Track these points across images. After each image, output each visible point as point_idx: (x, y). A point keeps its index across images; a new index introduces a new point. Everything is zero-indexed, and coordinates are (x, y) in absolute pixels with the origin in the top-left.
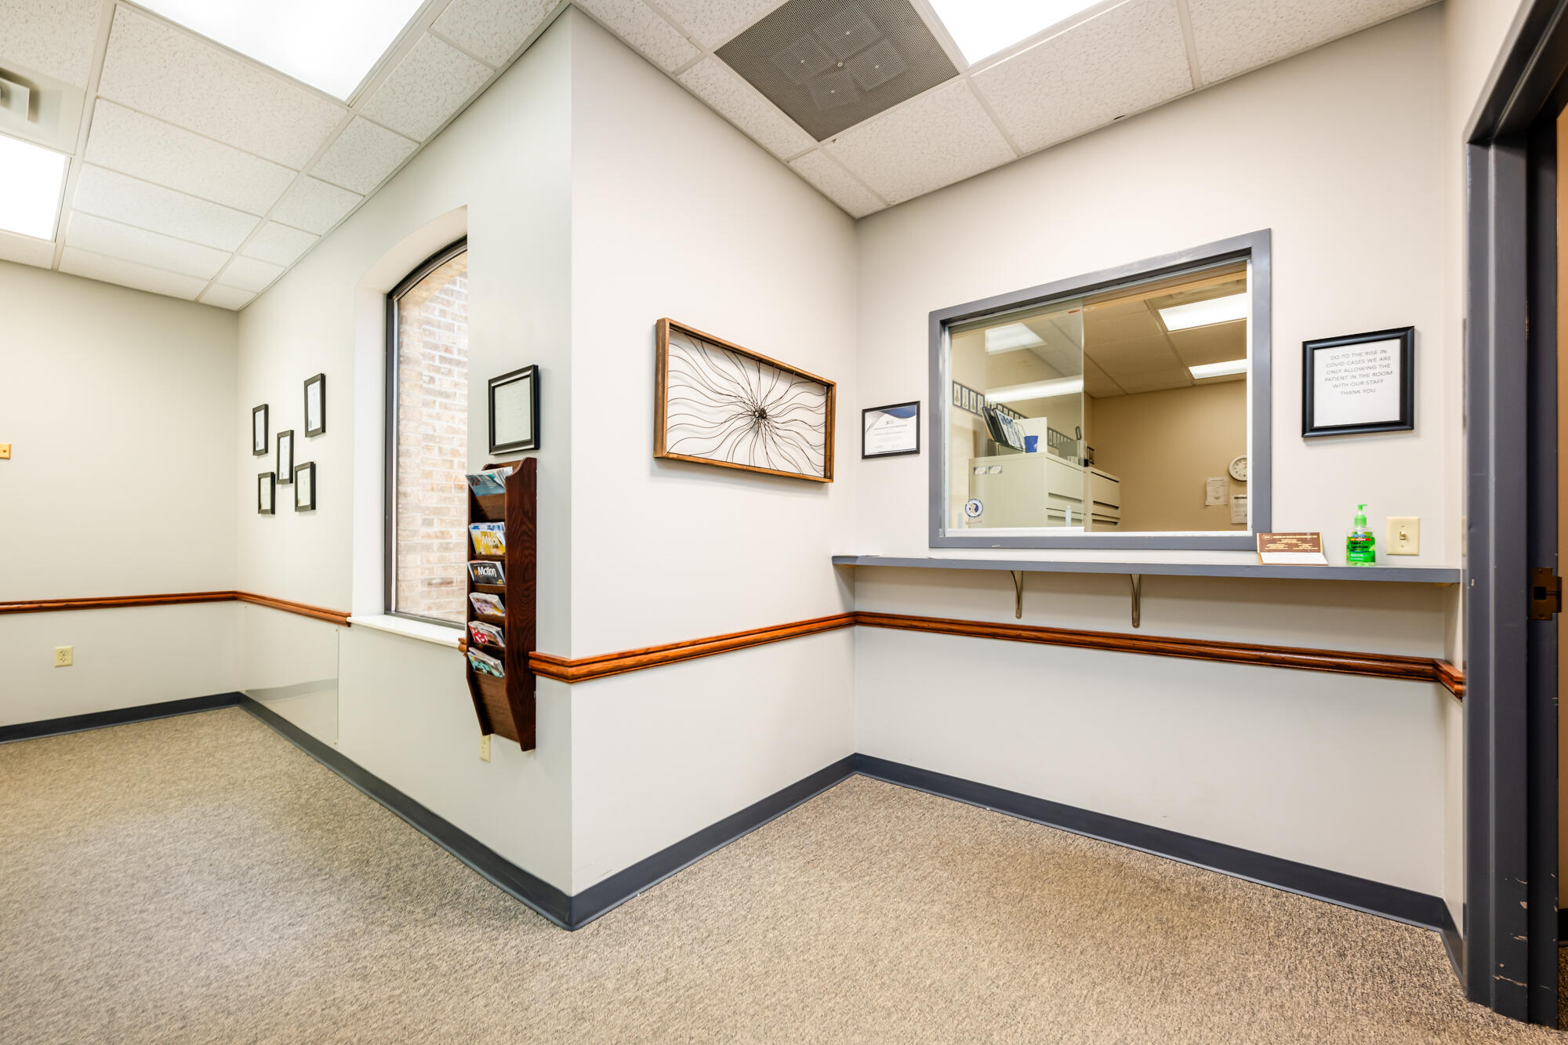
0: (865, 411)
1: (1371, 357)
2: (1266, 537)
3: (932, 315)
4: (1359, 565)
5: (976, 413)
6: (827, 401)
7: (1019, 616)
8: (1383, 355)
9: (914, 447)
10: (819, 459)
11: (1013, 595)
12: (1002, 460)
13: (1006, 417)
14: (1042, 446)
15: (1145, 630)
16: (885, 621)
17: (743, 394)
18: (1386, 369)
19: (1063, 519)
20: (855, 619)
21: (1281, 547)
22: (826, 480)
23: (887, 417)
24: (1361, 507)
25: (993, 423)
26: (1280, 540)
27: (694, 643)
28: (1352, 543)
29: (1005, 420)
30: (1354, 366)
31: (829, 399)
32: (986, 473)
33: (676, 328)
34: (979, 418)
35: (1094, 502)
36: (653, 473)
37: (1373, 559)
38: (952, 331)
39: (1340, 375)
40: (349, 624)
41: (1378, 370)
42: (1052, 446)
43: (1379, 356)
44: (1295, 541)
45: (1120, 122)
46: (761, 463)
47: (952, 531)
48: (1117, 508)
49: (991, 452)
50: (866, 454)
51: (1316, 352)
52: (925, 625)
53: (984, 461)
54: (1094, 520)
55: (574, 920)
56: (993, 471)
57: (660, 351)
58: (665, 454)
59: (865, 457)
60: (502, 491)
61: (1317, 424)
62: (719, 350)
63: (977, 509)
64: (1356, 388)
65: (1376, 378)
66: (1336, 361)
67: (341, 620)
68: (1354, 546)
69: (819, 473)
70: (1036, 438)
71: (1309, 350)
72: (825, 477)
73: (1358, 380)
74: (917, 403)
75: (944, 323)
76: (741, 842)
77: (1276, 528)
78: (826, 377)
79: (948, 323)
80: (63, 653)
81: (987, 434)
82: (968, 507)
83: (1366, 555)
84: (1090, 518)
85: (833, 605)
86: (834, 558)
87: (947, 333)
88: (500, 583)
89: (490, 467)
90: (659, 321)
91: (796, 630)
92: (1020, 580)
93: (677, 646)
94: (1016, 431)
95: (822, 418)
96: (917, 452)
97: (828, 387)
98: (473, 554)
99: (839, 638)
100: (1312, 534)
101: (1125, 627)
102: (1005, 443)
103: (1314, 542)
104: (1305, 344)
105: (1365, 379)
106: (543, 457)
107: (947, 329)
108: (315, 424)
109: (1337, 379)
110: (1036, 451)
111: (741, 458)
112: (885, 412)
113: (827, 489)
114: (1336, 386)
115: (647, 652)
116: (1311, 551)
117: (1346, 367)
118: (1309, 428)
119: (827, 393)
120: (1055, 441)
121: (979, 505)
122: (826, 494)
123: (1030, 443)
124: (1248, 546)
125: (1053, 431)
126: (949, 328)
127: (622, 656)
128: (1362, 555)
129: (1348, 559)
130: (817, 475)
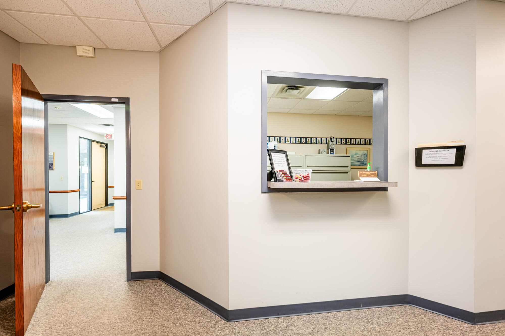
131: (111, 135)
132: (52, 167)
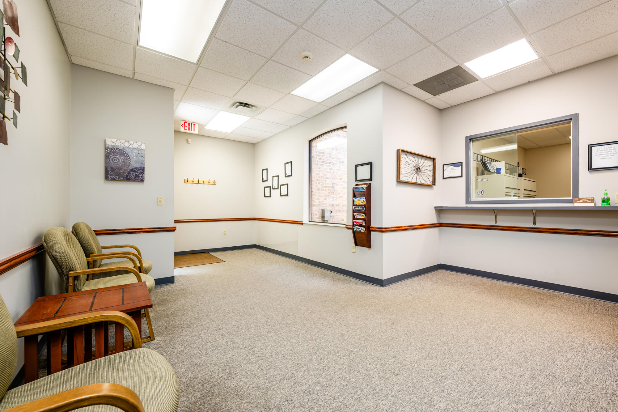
0: (443, 165)
1: (610, 149)
2: (577, 199)
3: (467, 137)
4: (605, 206)
5: (477, 161)
6: (433, 164)
7: (496, 223)
8: (614, 148)
9: (461, 175)
10: (431, 180)
11: (494, 217)
12: (487, 177)
13: (489, 162)
14: (503, 171)
15: (537, 226)
16: (451, 225)
17: (414, 164)
18: (615, 152)
19: (511, 195)
20: (441, 225)
21: (581, 202)
22: (433, 185)
23: (451, 167)
24: (606, 190)
25: (484, 165)
26: (581, 200)
27: (405, 227)
28: (603, 200)
29: (488, 163)
30: (604, 151)
31: (434, 163)
32: (481, 181)
33: (403, 151)
34: (479, 163)
35: (524, 189)
36: (396, 186)
37: (610, 205)
38: (473, 141)
39: (600, 154)
40: (302, 224)
41: (612, 152)
42: (507, 169)
43: (613, 148)
44: (586, 200)
45: (529, 83)
46: (418, 182)
47: (473, 198)
48: (535, 191)
49: (483, 174)
50: (444, 177)
51: (592, 147)
52: (465, 226)
53: (480, 177)
54: (524, 196)
55: (383, 285)
56: (485, 180)
57: (399, 156)
58: (400, 181)
59: (444, 178)
60: (365, 190)
61: (593, 167)
62: (410, 154)
63: (481, 193)
64: (605, 157)
65: (612, 155)
66: (599, 150)
67: (301, 223)
68: (604, 201)
69: (431, 183)
70: (500, 169)
71: (590, 147)
72: (433, 184)
73: (606, 155)
74: (462, 163)
75: (470, 139)
76: (415, 278)
77: (580, 197)
78: (434, 157)
79: (471, 139)
80: (225, 232)
81: (481, 168)
82: (479, 192)
83: (607, 203)
84: (523, 195)
85: (434, 220)
86: (435, 207)
87: (471, 142)
88: (363, 211)
89: (357, 185)
90: (398, 149)
91: (426, 226)
92: (496, 212)
93: (401, 227)
94: (493, 166)
95: (432, 168)
96: (462, 176)
97: (434, 159)
98: (354, 205)
99: (436, 230)
100: (591, 198)
101: (531, 225)
102: (489, 171)
103: (592, 200)
104: (589, 145)
105: (608, 155)
106: (372, 183)
107: (471, 141)
108: (289, 173)
109: (599, 155)
110: (500, 173)
111: (414, 181)
112: (451, 165)
113: (433, 188)
114: (599, 157)
115: (396, 227)
116: (591, 203)
117: (602, 151)
118: (590, 168)
119: (434, 161)
120: (508, 167)
121: (482, 191)
122: (433, 189)
123: (498, 171)
124: (571, 202)
125: (507, 164)
126: (472, 140)
127: (392, 228)
128: (606, 203)
129: (602, 204)
130: (431, 184)
131: (193, 125)
132: (142, 176)
